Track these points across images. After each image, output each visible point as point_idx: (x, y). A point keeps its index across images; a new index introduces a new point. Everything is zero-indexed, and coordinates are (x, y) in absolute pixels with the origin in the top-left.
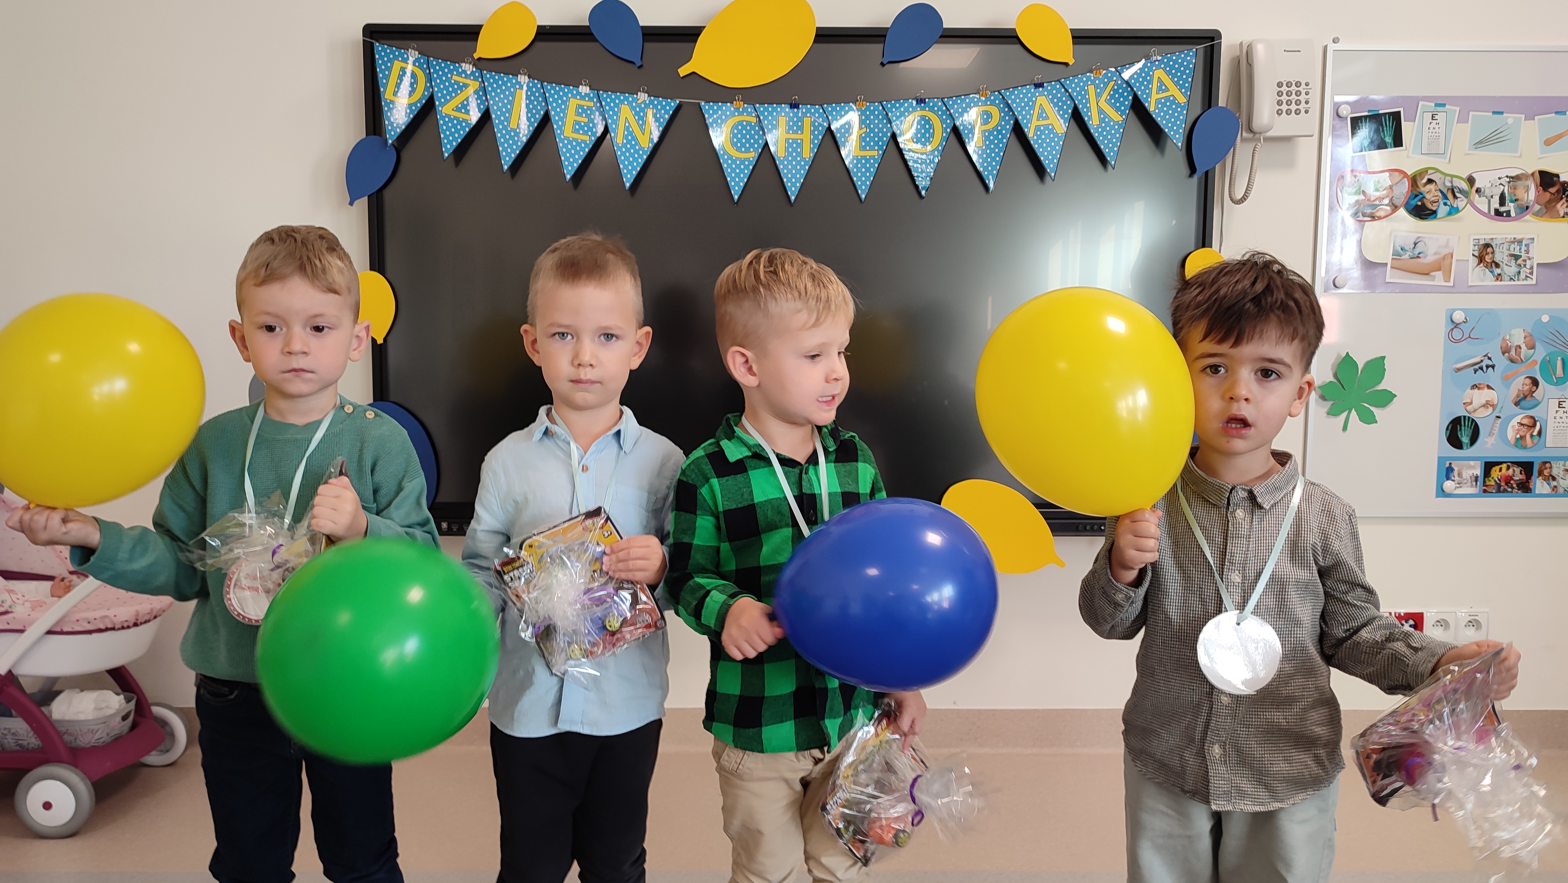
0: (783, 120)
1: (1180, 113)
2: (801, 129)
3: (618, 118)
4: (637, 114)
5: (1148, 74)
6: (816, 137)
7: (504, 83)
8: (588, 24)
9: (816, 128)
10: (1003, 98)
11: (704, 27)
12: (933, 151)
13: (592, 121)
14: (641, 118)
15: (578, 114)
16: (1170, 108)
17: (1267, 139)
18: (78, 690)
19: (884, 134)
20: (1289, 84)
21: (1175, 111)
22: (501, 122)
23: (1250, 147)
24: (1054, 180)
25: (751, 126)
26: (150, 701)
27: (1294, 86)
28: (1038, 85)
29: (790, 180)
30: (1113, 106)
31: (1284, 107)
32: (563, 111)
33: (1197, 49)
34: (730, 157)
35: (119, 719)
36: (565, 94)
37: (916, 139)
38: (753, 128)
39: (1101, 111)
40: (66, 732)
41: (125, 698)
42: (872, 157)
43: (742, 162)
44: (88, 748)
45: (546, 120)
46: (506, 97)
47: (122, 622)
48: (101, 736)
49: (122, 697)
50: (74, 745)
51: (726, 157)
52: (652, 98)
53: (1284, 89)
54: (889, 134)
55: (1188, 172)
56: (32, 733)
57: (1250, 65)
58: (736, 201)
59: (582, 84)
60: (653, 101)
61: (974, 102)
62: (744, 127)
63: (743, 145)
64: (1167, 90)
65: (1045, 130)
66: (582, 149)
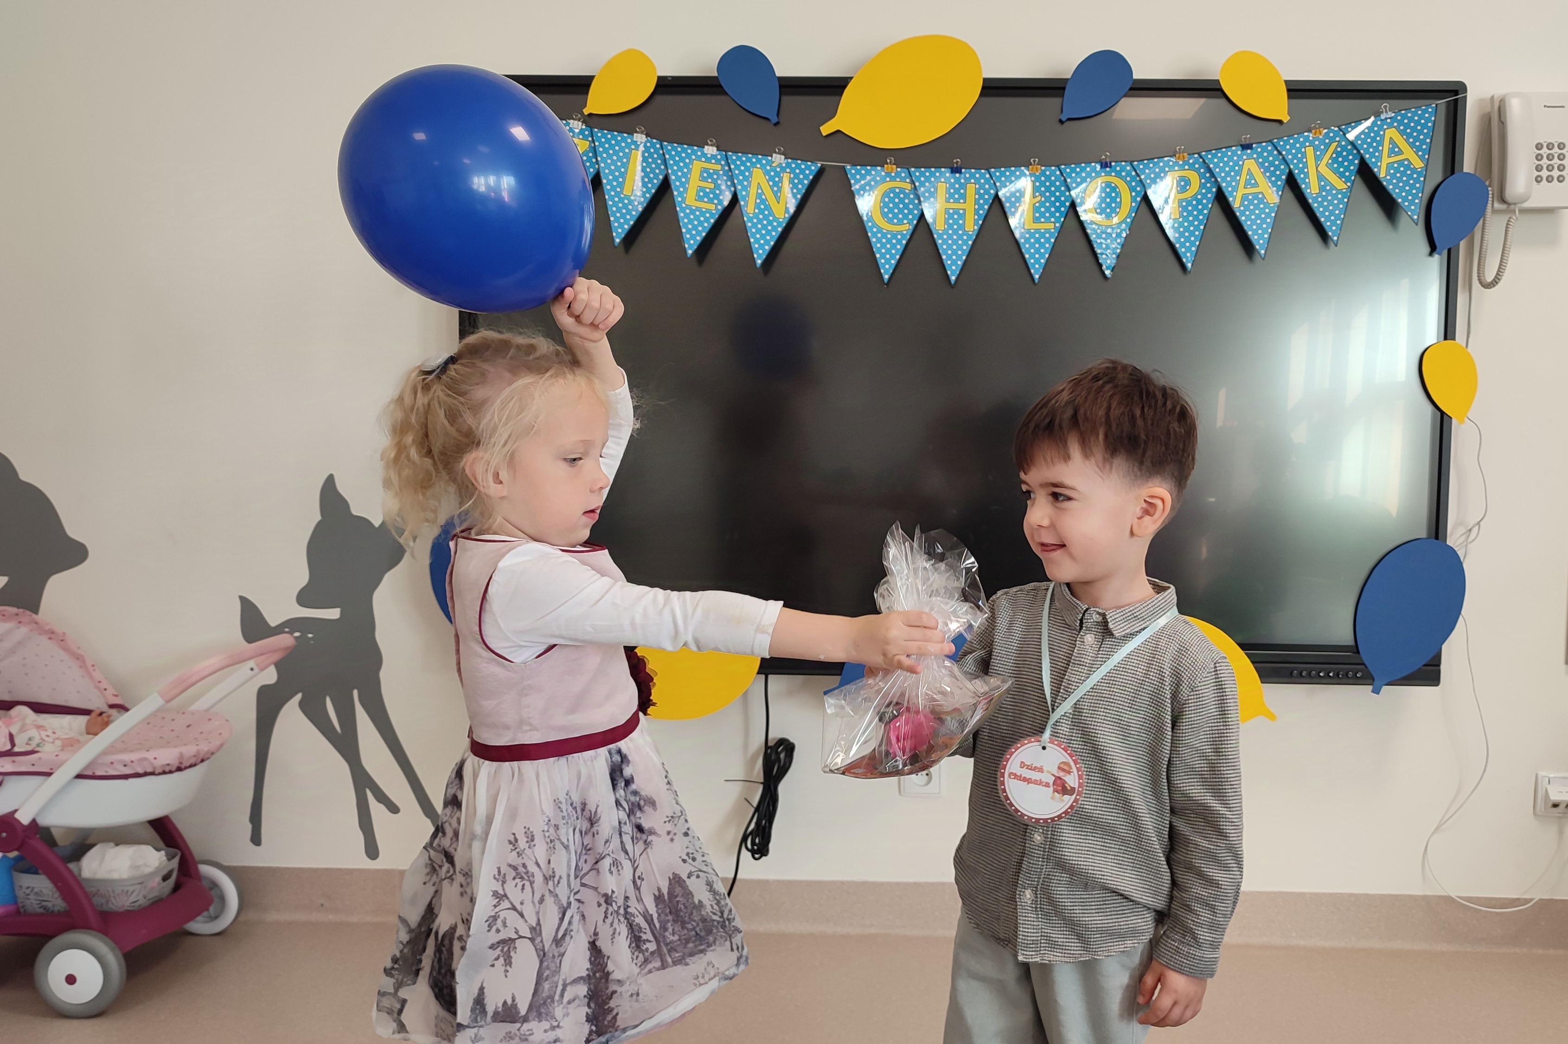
0: (942, 187)
1: (1417, 180)
2: (964, 197)
3: (750, 183)
4: (771, 179)
5: (1377, 134)
6: (981, 207)
7: (618, 143)
8: (716, 74)
9: (981, 196)
10: (1204, 161)
11: (851, 78)
12: (1120, 223)
13: (717, 187)
14: (776, 184)
15: (704, 179)
16: (1403, 173)
17: (1524, 211)
18: (112, 844)
19: (1062, 204)
20: (1550, 146)
21: (1410, 177)
22: (613, 188)
23: (1502, 220)
24: (1263, 259)
25: (904, 193)
26: (197, 858)
27: (1556, 149)
28: (1246, 147)
29: (949, 257)
30: (1335, 171)
31: (1545, 173)
32: (685, 175)
33: (1437, 105)
34: (880, 230)
35: (158, 879)
36: (688, 156)
37: (1100, 210)
38: (906, 196)
39: (1321, 177)
40: (97, 893)
41: (167, 855)
42: (1047, 231)
43: (894, 236)
44: (122, 912)
45: (665, 187)
46: (620, 159)
47: (163, 766)
48: (135, 899)
49: (163, 852)
50: (105, 908)
51: (875, 230)
52: (790, 161)
53: (1545, 151)
54: (1068, 204)
55: (1426, 249)
56: (57, 894)
57: (1502, 123)
58: (886, 281)
59: (708, 145)
60: (790, 164)
61: (1169, 166)
62: (897, 195)
63: (895, 216)
64: (1401, 152)
65: (1254, 199)
66: (707, 220)
